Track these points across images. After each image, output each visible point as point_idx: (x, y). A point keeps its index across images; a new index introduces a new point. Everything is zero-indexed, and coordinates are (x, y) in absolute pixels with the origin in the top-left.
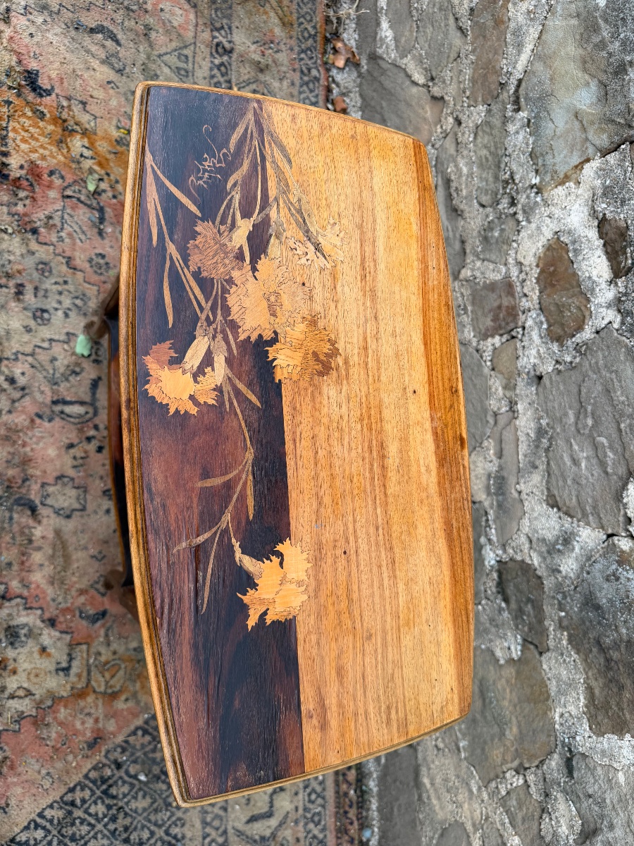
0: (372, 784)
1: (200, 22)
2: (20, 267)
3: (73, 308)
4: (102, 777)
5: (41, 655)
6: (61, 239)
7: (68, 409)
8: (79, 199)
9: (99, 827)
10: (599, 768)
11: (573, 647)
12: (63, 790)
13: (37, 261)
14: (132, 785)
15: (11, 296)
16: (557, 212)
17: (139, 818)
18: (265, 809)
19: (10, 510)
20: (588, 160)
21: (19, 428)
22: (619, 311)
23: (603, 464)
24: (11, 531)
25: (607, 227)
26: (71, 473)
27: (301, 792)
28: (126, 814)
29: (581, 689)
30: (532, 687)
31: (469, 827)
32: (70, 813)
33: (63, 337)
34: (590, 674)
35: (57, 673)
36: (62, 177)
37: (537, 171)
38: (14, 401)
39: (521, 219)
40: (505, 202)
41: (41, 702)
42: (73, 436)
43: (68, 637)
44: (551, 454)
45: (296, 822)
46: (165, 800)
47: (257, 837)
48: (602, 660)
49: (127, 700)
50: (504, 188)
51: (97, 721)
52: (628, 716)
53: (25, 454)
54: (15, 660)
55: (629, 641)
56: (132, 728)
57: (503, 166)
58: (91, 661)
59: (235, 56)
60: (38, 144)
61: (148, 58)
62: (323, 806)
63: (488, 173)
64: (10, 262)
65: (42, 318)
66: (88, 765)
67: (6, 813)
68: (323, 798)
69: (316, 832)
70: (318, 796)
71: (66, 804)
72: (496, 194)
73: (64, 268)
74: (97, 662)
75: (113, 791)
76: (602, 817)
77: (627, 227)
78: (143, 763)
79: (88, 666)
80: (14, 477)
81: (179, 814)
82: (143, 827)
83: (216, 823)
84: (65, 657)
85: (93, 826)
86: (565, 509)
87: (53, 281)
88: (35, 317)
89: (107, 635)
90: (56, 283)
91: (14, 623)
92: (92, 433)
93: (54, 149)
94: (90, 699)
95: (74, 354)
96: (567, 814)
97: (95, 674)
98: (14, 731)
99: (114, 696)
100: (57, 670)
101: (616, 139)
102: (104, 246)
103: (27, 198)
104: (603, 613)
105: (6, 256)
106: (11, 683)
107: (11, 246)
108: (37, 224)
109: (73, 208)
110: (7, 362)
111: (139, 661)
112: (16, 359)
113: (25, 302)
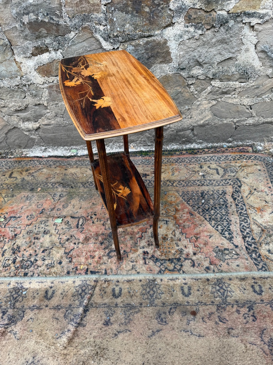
0: (210, 145)
2: (28, 238)
3: (45, 224)
4: (202, 211)
5: (161, 228)
6: (20, 228)
7: (80, 223)
8: (6, 223)
9: (218, 212)
10: (181, 60)
11: (151, 67)
12: (206, 221)
13: (26, 234)
14: (205, 204)
15: (38, 241)
16: (29, 70)
17: (216, 202)
18: (215, 171)
20: (15, 60)
21: (85, 236)
22: (58, 50)
24: (120, 238)
25: (34, 53)
26: (102, 222)
27: (210, 162)
28: (214, 205)
29: (162, 65)
30: (165, 82)
31: (210, 105)
32: (213, 219)
34: (157, 62)
37: (16, 77)
38: (76, 239)
39: (30, 83)
40: (24, 88)
41: (177, 228)
42: (90, 222)
45: (220, 163)
46: (211, 196)
47: (224, 172)
48: (152, 58)
49: (178, 206)
50: (20, 89)
51: (184, 214)
52: (165, 51)
53: (94, 235)
54: (163, 235)
55: (145, 50)
56: (187, 204)
57: (13, 89)
62: (215, 156)
63: (15, 95)
64: (26, 242)
65: (47, 232)
66: (198, 215)
67: (212, 236)
68: (213, 156)
69: (223, 158)
70: (212, 158)
71: (210, 220)
72: (22, 91)
73: (30, 226)
74: (165, 214)
75: (207, 208)
76: (193, 59)
77: (35, 47)
78: (199, 202)
79: (166, 216)
80: (102, 238)
81: (215, 192)
82: (219, 201)
83: (219, 182)
84: (163, 222)
85: (218, 213)
88: (47, 234)
90: (35, 229)
91: (150, 235)
92: (89, 217)
94: (177, 216)
95: (61, 223)
96: (196, 70)
97: (169, 214)
98: (186, 234)
99: (177, 210)
100: (167, 224)
101: (10, 49)
102: (24, 216)
103: (3, 238)
104: (139, 57)
105: (23, 243)
106: (170, 236)
107: (20, 242)
108: (13, 235)
109: (9, 225)
110: (61, 241)
111: (166, 204)
112: (61, 239)
113: (41, 237)
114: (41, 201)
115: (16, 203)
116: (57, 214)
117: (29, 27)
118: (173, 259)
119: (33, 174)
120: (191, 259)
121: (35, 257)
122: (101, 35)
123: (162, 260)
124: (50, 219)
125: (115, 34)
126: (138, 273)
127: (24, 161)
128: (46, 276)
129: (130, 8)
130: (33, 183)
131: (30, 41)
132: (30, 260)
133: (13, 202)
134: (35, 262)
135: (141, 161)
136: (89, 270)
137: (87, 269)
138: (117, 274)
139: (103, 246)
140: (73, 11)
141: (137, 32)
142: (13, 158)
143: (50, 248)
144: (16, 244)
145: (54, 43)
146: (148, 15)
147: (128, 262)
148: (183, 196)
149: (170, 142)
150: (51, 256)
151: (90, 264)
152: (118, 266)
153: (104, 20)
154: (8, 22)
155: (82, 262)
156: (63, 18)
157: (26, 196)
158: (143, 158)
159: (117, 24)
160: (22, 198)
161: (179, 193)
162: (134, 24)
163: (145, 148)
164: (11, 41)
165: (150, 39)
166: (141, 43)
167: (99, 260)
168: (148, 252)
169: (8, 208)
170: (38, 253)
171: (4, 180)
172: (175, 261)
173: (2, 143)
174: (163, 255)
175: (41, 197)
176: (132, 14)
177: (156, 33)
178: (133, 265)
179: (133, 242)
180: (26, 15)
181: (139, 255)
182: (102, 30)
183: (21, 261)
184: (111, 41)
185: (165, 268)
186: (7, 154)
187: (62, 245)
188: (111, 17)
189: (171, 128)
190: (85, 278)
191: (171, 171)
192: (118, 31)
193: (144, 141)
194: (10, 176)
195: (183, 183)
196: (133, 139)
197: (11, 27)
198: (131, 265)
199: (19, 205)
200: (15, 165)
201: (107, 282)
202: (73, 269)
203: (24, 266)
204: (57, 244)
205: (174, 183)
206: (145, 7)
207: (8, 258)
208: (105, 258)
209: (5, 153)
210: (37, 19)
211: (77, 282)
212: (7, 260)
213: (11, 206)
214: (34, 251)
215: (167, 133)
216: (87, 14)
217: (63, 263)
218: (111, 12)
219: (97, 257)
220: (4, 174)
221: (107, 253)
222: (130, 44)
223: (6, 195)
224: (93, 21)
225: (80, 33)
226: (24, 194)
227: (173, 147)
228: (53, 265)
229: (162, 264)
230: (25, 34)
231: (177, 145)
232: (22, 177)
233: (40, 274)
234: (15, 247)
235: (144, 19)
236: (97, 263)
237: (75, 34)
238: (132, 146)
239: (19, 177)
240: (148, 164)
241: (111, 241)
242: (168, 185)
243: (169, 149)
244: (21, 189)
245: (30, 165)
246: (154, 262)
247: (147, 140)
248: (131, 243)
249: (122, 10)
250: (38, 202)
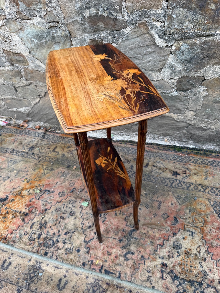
1: (3, 155)
2: (55, 216)
3: (73, 204)
5: (186, 240)
6: (51, 203)
8: (41, 196)
11: (203, 68)
13: (55, 211)
15: (63, 221)
19: (132, 238)
21: (106, 228)
23: (151, 53)
24: (140, 239)
26: (124, 216)
29: (216, 67)
30: (215, 84)
33: (81, 209)
34: (211, 63)
35: (193, 236)
36: (33, 199)
41: (203, 244)
42: (113, 213)
43: (181, 230)
44: (147, 69)
48: (207, 59)
49: (208, 217)
51: (213, 228)
53: (115, 228)
54: (186, 248)
55: (201, 49)
56: (218, 218)
58: (191, 225)
59: (15, 149)
60: (21, 203)
61: (8, 170)
64: (53, 219)
65: (73, 214)
73: (60, 204)
74: (192, 224)
77: (91, 39)
79: (193, 227)
80: (122, 234)
84: (188, 232)
86: (162, 66)
87: (63, 208)
88: (72, 215)
89: (183, 219)
90: (63, 207)
91: (172, 245)
93: (24, 199)
94: (205, 229)
95: (87, 207)
97: (197, 225)
98: (213, 255)
99: (205, 222)
100: (192, 236)
101: (69, 41)
102: (57, 192)
103: (35, 210)
104: (193, 57)
105: (50, 219)
106: (194, 252)
107: (48, 217)
108: (44, 208)
109: (43, 198)
110: (84, 227)
111: (194, 211)
112: (83, 224)
113: (66, 217)
114: (74, 180)
115: (53, 177)
116: (85, 196)
117: (88, 21)
118: (194, 281)
119: (73, 152)
120: (215, 288)
121: (58, 237)
122: (156, 32)
123: (182, 279)
124: (78, 200)
125: (172, 31)
126: (153, 287)
127: (68, 138)
128: (63, 262)
129: (193, 5)
130: (71, 160)
131: (88, 33)
132: (53, 239)
133: (51, 176)
134: (56, 242)
135: (173, 157)
136: (104, 268)
137: (102, 266)
138: (130, 282)
139: (122, 244)
140: (133, 6)
141: (196, 30)
142: (60, 133)
143: (72, 231)
144: (44, 219)
145: (109, 37)
146: (212, 13)
147: (144, 271)
148: (215, 207)
149: (208, 141)
150: (72, 241)
151: (106, 261)
152: (133, 272)
153: (163, 17)
154: (71, 15)
155: (99, 257)
156: (122, 13)
157: (63, 172)
158: (176, 154)
159: (175, 21)
160: (59, 173)
161: (210, 202)
162: (194, 22)
163: (179, 144)
164: (71, 33)
165: (209, 39)
166: (198, 42)
167: (115, 258)
168: (168, 265)
169: (45, 181)
170: (61, 234)
171: (48, 152)
172: (196, 284)
173: (53, 119)
174: (184, 273)
175: (74, 175)
176: (194, 11)
177: (217, 32)
178: (148, 276)
179: (153, 248)
180: (88, 9)
181: (157, 266)
182: (159, 27)
183: (45, 239)
184: (166, 38)
185: (183, 290)
186: (56, 128)
187: (84, 232)
188: (171, 14)
189: (211, 129)
190: (98, 277)
191: (204, 174)
192: (175, 28)
193: (180, 137)
194: (54, 150)
195: (217, 191)
196: (169, 133)
197: (73, 20)
198: (147, 276)
199: (55, 179)
200: (60, 140)
201: (120, 288)
202: (89, 261)
203: (46, 244)
204: (80, 229)
205: (206, 189)
206: (211, 4)
207: (35, 232)
208: (122, 259)
209: (54, 128)
210: (97, 13)
211: (90, 278)
212: (33, 233)
213: (48, 180)
214: (58, 231)
215: (207, 133)
216: (146, 9)
217: (81, 251)
218: (172, 8)
219: (113, 255)
220: (49, 147)
221: (124, 253)
222: (186, 43)
223: (46, 168)
224: (151, 17)
225: (135, 29)
226: (62, 169)
227: (209, 147)
228: (72, 251)
229: (180, 284)
230: (84, 27)
231: (214, 145)
232: (64, 152)
233: (58, 257)
234: (43, 222)
235: (207, 16)
236: (113, 262)
237: (131, 29)
238: (166, 139)
239: (60, 153)
240: (180, 161)
241: (130, 240)
242: (200, 191)
243: (205, 149)
244: (60, 164)
245: (71, 143)
246: (172, 278)
247: (183, 136)
248: (151, 249)
249: (184, 7)
250: (71, 181)
